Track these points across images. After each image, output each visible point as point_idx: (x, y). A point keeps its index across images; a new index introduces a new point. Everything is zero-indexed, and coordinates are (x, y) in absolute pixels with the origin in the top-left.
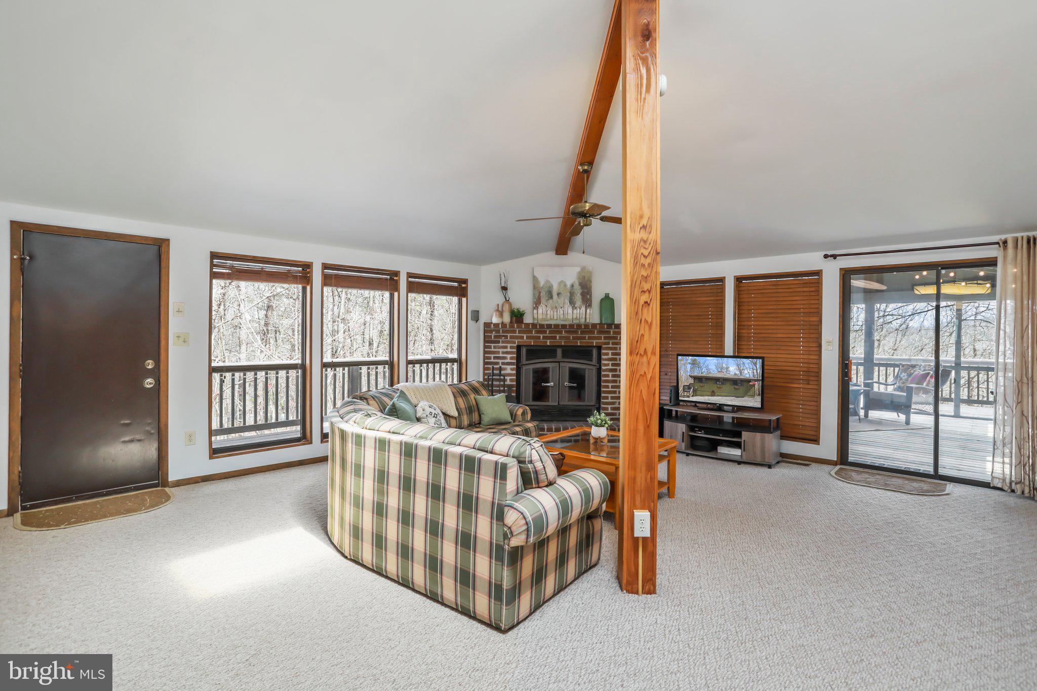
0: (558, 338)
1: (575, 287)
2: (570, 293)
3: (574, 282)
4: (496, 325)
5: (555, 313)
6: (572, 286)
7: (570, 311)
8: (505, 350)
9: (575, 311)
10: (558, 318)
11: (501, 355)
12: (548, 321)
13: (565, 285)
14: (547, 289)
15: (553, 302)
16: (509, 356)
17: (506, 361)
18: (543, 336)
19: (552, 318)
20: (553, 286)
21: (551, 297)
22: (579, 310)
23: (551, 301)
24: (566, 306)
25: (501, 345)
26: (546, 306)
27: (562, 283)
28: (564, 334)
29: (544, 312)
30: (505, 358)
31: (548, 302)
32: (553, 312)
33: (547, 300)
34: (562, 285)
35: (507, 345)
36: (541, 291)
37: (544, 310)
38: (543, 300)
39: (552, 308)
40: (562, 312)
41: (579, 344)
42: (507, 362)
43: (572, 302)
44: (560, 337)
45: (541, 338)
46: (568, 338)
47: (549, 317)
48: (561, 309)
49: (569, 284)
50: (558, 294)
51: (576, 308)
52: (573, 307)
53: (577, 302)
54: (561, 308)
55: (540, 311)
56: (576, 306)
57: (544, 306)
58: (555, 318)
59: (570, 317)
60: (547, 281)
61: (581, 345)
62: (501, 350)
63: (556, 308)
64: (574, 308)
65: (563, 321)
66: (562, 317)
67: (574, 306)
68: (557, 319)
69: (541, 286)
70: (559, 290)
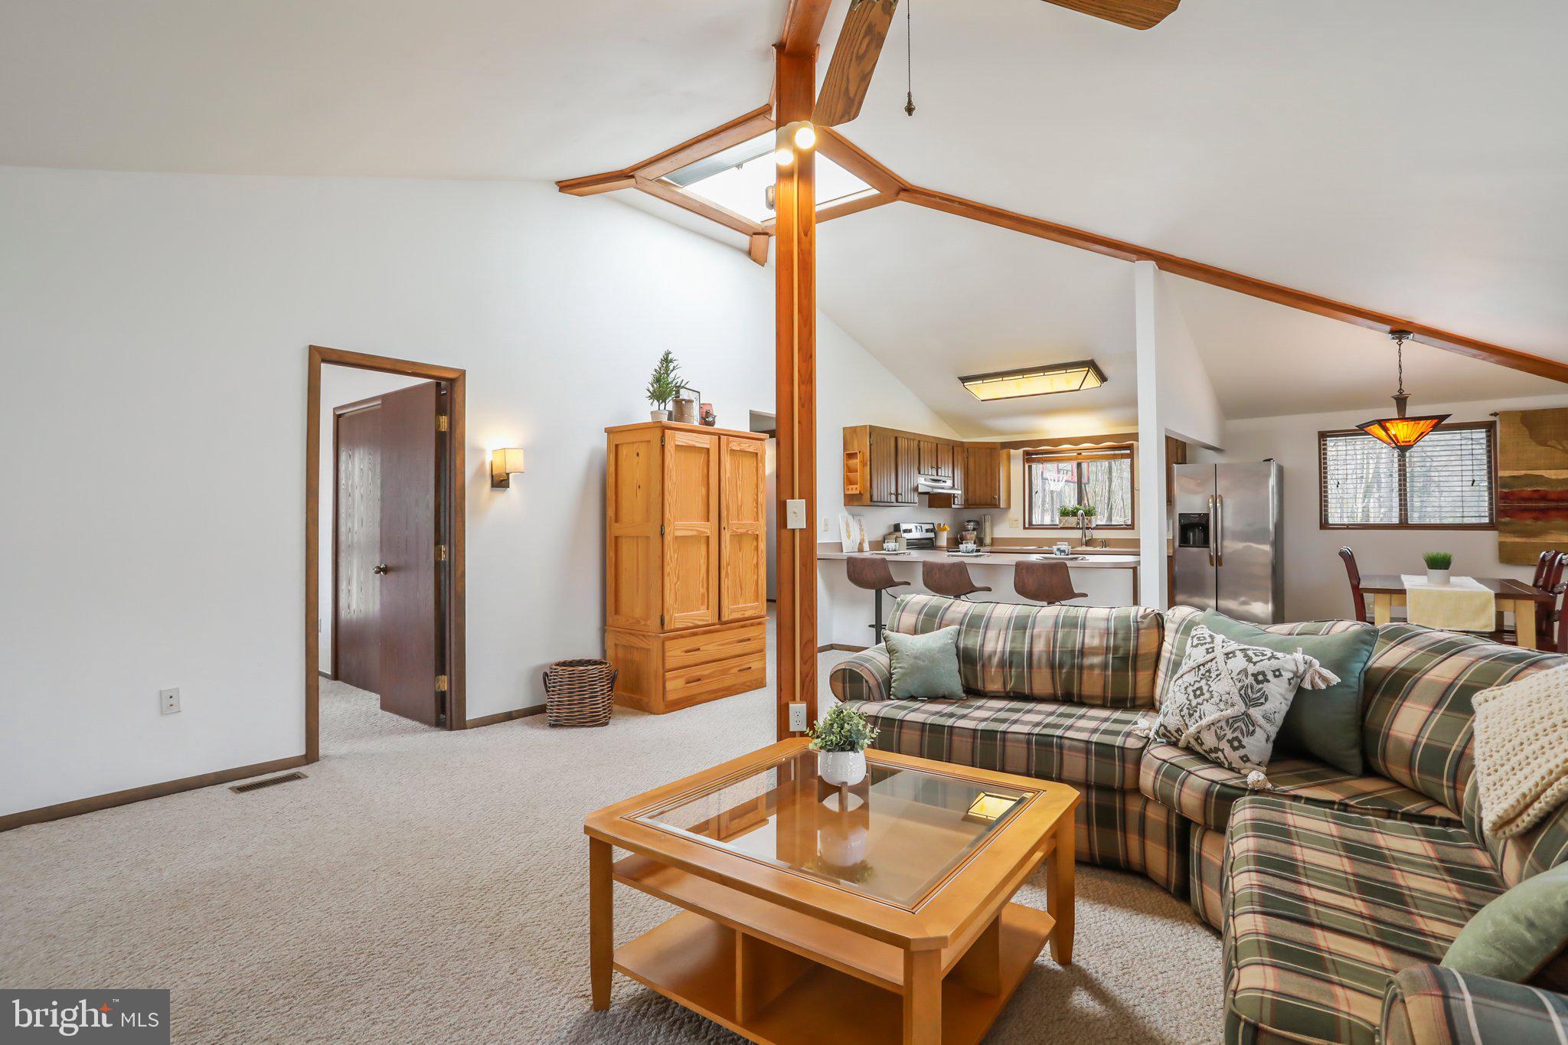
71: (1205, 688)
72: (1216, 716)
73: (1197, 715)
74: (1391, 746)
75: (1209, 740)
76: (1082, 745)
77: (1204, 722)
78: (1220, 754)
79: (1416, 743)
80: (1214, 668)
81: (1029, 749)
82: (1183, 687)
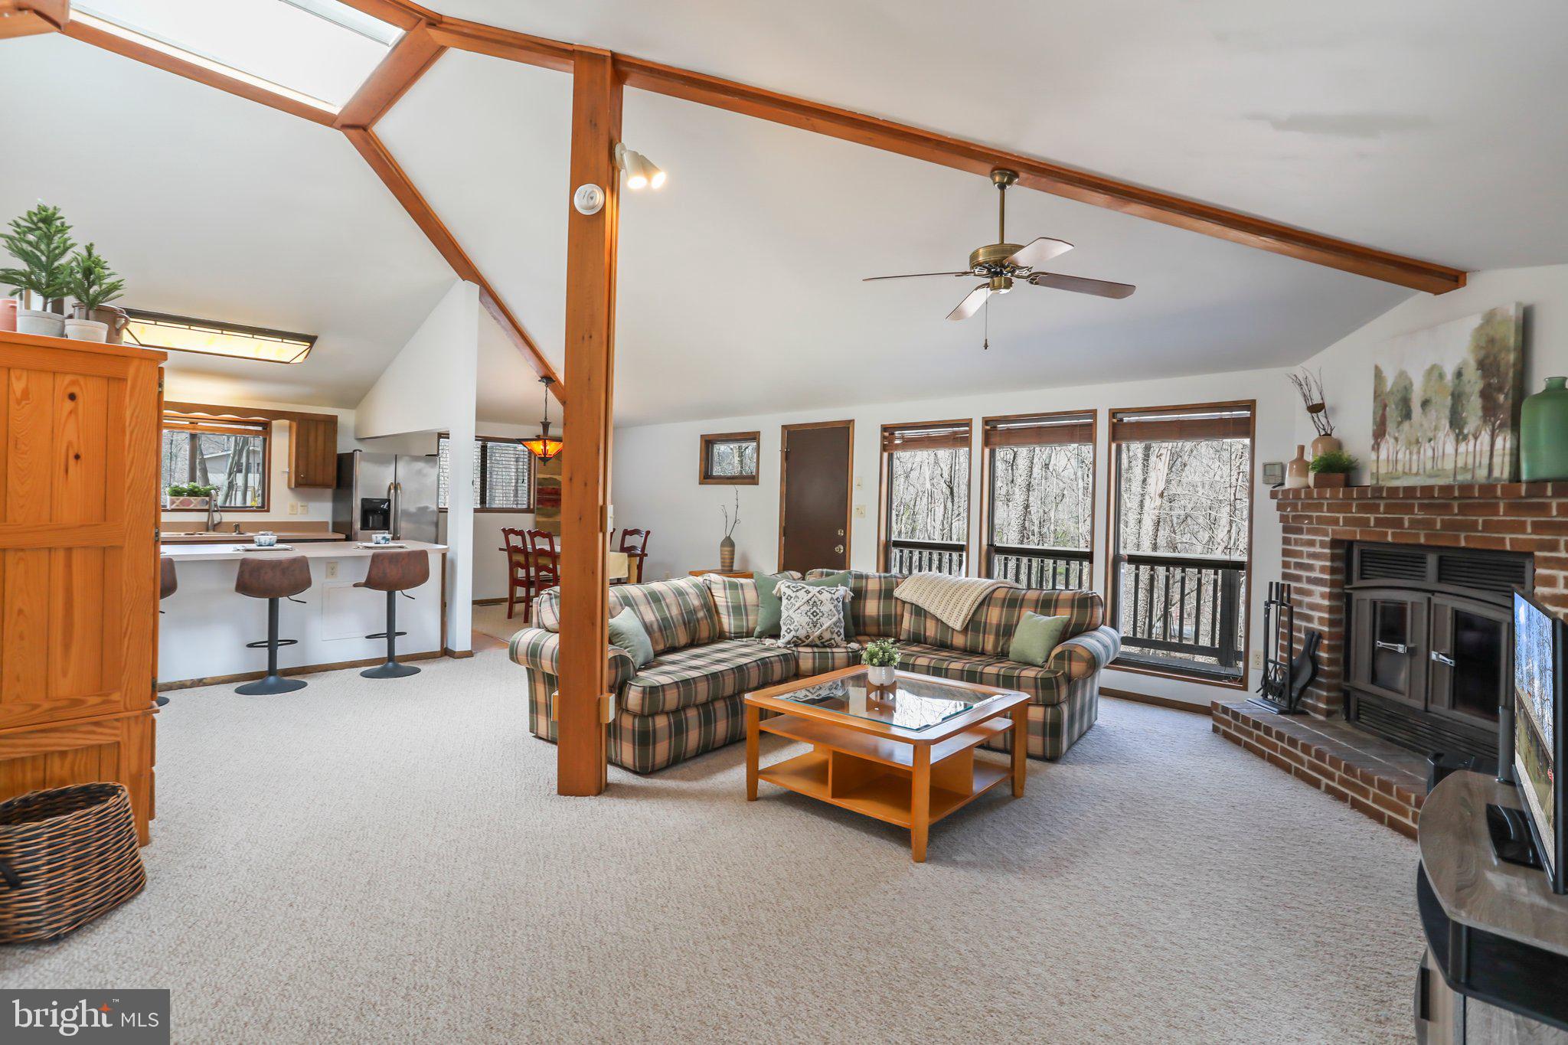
0: (1406, 524)
1: (1465, 378)
2: (1453, 395)
3: (1465, 363)
4: (1296, 492)
5: (1415, 457)
6: (1459, 374)
7: (1450, 448)
8: (1312, 550)
9: (1462, 448)
10: (1421, 471)
11: (1306, 561)
12: (1398, 478)
13: (1441, 376)
14: (1399, 396)
15: (1411, 427)
16: (1318, 563)
17: (1313, 575)
18: (1376, 518)
19: (1407, 470)
20: (1411, 384)
21: (1407, 415)
22: (1472, 442)
23: (1406, 425)
24: (1441, 435)
25: (1305, 537)
26: (1396, 439)
27: (1435, 373)
28: (1420, 515)
29: (1390, 457)
30: (1310, 568)
31: (1400, 428)
32: (1411, 453)
33: (1400, 424)
34: (1436, 374)
35: (1314, 538)
36: (1387, 402)
37: (1391, 451)
38: (1391, 427)
39: (1409, 444)
40: (1430, 453)
41: (1463, 544)
42: (1315, 578)
43: (1456, 422)
44: (1411, 521)
45: (1372, 524)
46: (1428, 524)
47: (1400, 468)
48: (1427, 445)
49: (1449, 372)
50: (1425, 404)
51: (1465, 438)
52: (1457, 436)
53: (1468, 420)
54: (1430, 440)
55: (1383, 455)
56: (1466, 431)
57: (1392, 441)
58: (1414, 470)
59: (1449, 465)
60: (1402, 375)
61: (1472, 546)
62: (1305, 549)
63: (1418, 442)
64: (1460, 437)
65: (1430, 476)
66: (1429, 465)
67: (1461, 432)
68: (1417, 474)
69: (1388, 390)
70: (1425, 391)
71: (818, 611)
72: (830, 622)
73: (818, 625)
74: (867, 619)
75: (827, 636)
76: (777, 658)
77: (824, 627)
78: (833, 641)
79: (879, 615)
80: (816, 600)
81: (759, 669)
82: (804, 613)
